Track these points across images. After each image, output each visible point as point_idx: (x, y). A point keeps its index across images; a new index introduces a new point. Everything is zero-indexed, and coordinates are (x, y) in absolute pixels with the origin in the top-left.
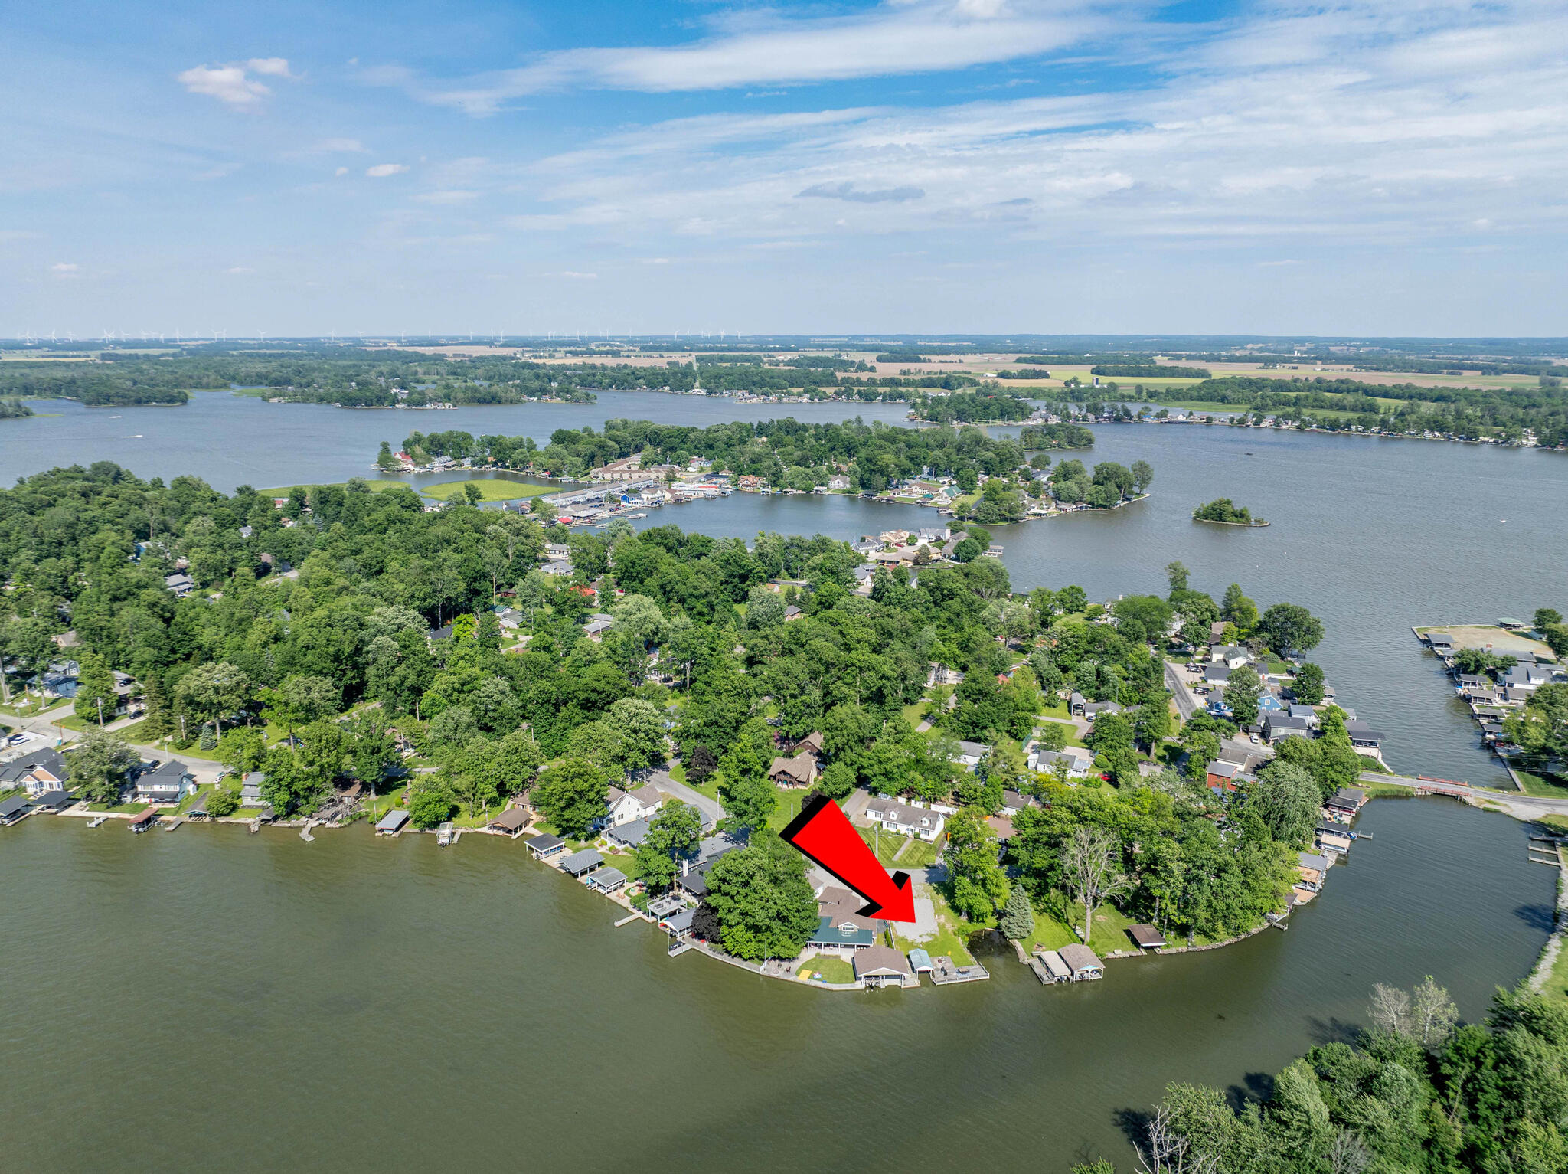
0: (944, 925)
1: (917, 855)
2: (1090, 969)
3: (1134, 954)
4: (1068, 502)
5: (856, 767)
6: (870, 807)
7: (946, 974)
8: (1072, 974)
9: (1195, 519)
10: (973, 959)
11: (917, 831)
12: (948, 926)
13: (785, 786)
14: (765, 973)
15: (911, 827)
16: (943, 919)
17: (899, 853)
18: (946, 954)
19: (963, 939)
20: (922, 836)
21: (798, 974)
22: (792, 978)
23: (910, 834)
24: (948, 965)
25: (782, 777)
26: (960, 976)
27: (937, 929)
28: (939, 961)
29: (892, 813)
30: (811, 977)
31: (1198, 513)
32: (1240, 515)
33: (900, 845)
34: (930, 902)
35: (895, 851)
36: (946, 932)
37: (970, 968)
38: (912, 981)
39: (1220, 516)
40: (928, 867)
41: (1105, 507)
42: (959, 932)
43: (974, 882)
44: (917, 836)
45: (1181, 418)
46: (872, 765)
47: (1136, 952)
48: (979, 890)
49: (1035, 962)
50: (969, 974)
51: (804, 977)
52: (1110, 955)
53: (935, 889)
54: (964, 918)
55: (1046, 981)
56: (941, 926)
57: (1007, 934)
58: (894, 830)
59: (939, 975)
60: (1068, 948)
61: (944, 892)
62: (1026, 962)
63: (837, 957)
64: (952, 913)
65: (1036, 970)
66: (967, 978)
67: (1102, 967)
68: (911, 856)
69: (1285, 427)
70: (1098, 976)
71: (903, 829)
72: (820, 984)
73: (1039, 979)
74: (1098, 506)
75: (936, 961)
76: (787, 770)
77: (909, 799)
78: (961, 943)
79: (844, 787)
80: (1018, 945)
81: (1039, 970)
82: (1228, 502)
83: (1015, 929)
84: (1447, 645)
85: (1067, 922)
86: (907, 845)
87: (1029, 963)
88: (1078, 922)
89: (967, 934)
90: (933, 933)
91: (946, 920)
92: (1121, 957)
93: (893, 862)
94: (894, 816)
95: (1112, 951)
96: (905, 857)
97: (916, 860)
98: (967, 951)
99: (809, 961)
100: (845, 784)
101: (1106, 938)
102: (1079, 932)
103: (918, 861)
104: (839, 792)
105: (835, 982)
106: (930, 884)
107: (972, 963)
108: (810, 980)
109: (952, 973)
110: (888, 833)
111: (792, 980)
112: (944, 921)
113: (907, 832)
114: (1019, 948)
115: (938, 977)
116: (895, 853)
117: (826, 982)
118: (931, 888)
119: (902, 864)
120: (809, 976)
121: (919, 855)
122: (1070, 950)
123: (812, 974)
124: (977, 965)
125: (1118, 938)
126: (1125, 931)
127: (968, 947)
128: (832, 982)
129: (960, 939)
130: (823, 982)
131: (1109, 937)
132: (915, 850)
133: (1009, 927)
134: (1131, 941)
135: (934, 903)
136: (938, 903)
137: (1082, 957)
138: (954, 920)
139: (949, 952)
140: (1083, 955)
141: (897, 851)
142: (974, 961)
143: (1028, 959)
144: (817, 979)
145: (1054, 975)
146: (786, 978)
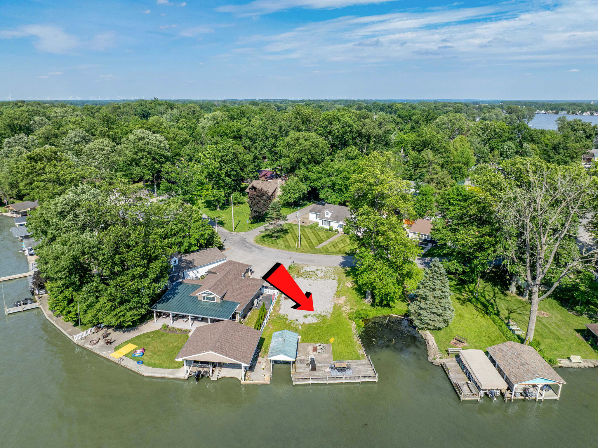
0: (341, 307)
1: (341, 245)
2: (540, 382)
6: (312, 211)
7: (313, 369)
8: (510, 389)
10: (361, 351)
11: (346, 227)
12: (344, 309)
14: (81, 342)
15: (341, 223)
16: (342, 301)
17: (325, 243)
18: (327, 341)
19: (358, 325)
21: (116, 349)
22: (105, 353)
23: (341, 230)
24: (324, 355)
25: (253, 192)
26: (335, 373)
28: (315, 349)
29: (327, 211)
30: (130, 355)
33: (329, 237)
34: (335, 283)
35: (321, 241)
36: (340, 315)
37: (352, 363)
38: (260, 375)
40: (347, 254)
42: (358, 316)
49: (451, 363)
50: (348, 373)
51: (120, 353)
52: (564, 363)
54: (367, 301)
55: (466, 394)
56: (337, 308)
57: (417, 323)
58: (327, 227)
59: (303, 369)
60: (501, 346)
62: (438, 361)
63: (186, 331)
64: (354, 296)
65: (451, 375)
66: (344, 378)
67: (561, 382)
68: (335, 245)
70: (550, 395)
71: (335, 225)
72: (132, 365)
73: (456, 390)
75: (310, 348)
78: (354, 329)
79: (295, 196)
80: (430, 337)
83: (427, 317)
85: (498, 314)
86: (334, 238)
87: (442, 365)
88: (512, 316)
89: (366, 321)
90: (323, 314)
91: (345, 303)
92: (582, 366)
93: (316, 249)
94: (329, 216)
95: (569, 358)
96: (328, 246)
97: (338, 249)
98: (357, 342)
99: (147, 335)
100: (297, 195)
101: (554, 339)
102: (514, 328)
103: (340, 250)
104: (290, 201)
105: (154, 365)
106: (343, 267)
107: (358, 358)
108: (125, 358)
109: (324, 369)
110: (322, 229)
111: (104, 356)
112: (342, 302)
113: (339, 228)
114: (430, 343)
115: (300, 373)
116: (320, 243)
117: (142, 363)
118: (343, 271)
119: (323, 251)
120: (129, 353)
121: (343, 245)
122: (503, 350)
123: (135, 351)
124: (365, 361)
125: (573, 341)
126: (578, 331)
127: (360, 336)
128: (149, 365)
129: (354, 325)
130: (138, 363)
131: (559, 339)
132: (341, 242)
133: (419, 314)
134: (592, 345)
135: (339, 284)
136: (344, 284)
137: (523, 364)
138: (354, 303)
139: (332, 340)
140: (524, 362)
141: (323, 241)
142: (363, 355)
143: (441, 358)
144: (133, 358)
145: (478, 386)
146: (98, 352)
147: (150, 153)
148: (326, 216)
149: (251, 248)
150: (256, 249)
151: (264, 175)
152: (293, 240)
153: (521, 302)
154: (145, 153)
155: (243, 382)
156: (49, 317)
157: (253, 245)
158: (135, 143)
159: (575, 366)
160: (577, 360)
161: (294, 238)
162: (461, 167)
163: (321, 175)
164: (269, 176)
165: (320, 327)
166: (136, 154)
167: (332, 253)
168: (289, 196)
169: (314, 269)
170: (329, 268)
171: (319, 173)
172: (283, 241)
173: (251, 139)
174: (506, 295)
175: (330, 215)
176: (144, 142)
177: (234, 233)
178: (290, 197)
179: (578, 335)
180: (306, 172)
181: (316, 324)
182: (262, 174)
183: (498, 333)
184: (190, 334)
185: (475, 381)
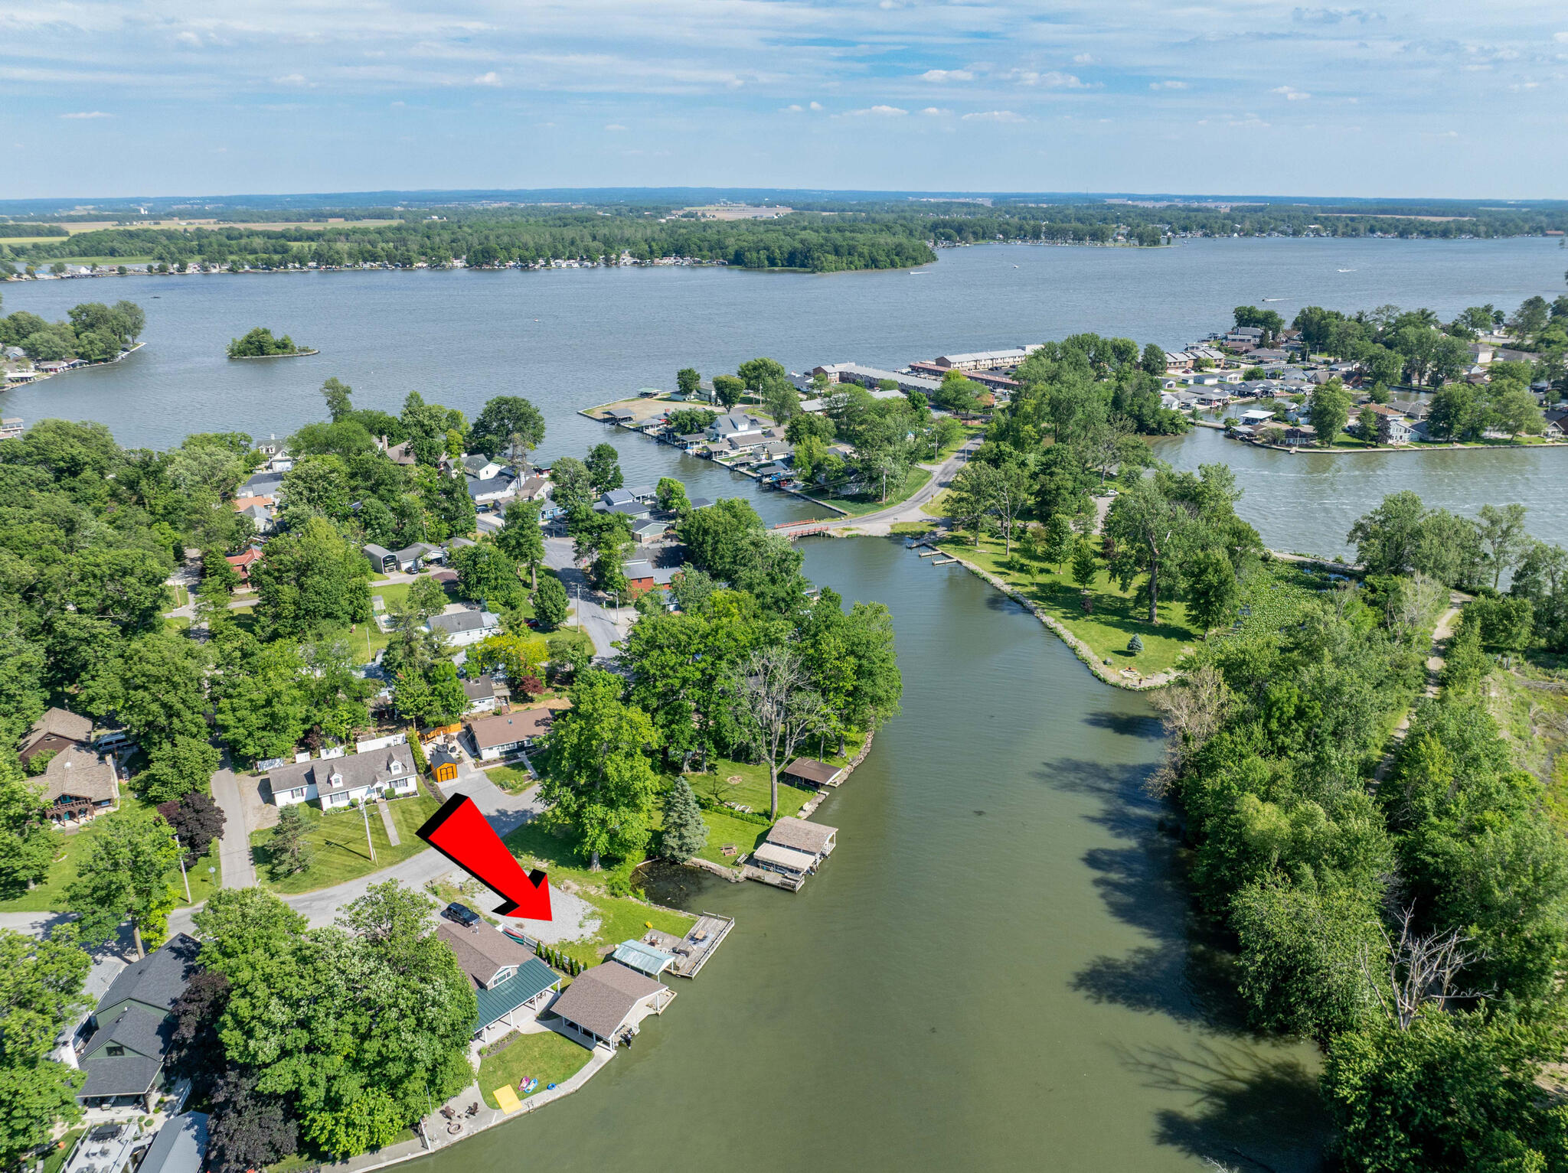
0: (586, 892)
1: (420, 821)
3: (820, 799)
4: (52, 359)
6: (278, 788)
7: (686, 955)
8: (816, 858)
9: (231, 357)
10: (683, 915)
11: (386, 787)
12: (593, 891)
13: (70, 824)
14: (442, 1144)
15: (376, 786)
16: (572, 886)
17: (393, 831)
18: (648, 928)
19: (636, 895)
20: (399, 791)
21: (495, 1106)
22: (495, 1121)
23: (376, 796)
24: (669, 939)
26: (704, 944)
27: (593, 904)
28: (652, 944)
29: (335, 777)
30: (524, 1095)
31: (232, 350)
32: (283, 346)
35: (384, 832)
36: (602, 900)
37: (698, 926)
38: (661, 997)
39: (261, 349)
41: (105, 360)
42: (616, 890)
44: (389, 796)
45: (84, 271)
47: (819, 797)
49: (753, 871)
50: (710, 936)
51: (510, 1104)
52: (804, 813)
54: (597, 868)
55: (797, 884)
56: (585, 896)
58: (345, 803)
60: (776, 830)
62: (742, 876)
63: (514, 1035)
64: (572, 872)
65: (767, 880)
66: (715, 942)
67: (833, 830)
68: (412, 826)
69: (214, 271)
71: (359, 794)
72: (548, 1096)
73: (786, 887)
74: (97, 361)
76: (67, 792)
78: (639, 903)
80: (704, 861)
81: (772, 877)
82: (266, 332)
84: (630, 419)
86: (388, 814)
87: (748, 878)
88: (721, 797)
89: (632, 887)
90: (588, 911)
91: (581, 885)
92: (815, 809)
93: (396, 849)
95: (801, 809)
98: (663, 910)
99: (485, 1074)
102: (738, 807)
105: (566, 1076)
107: (695, 920)
108: (526, 1101)
109: (691, 947)
110: (340, 811)
111: (499, 1122)
112: (578, 887)
113: (370, 795)
114: (712, 866)
115: (687, 964)
116: (386, 835)
117: (554, 1085)
119: (415, 844)
120: (518, 1094)
121: (422, 819)
122: (781, 833)
123: (518, 1088)
124: (702, 920)
125: (786, 791)
127: (656, 902)
128: (564, 1080)
129: (632, 899)
130: (551, 1088)
132: (408, 815)
134: (800, 787)
138: (590, 879)
139: (649, 924)
141: (386, 829)
142: (691, 915)
143: (739, 872)
144: (535, 1092)
145: (797, 872)
146: (484, 1128)
148: (335, 785)
152: (335, 855)
153: (706, 777)
155: (660, 1012)
159: (812, 811)
160: (809, 808)
165: (615, 924)
172: (320, 864)
175: (341, 780)
179: (781, 783)
181: (604, 924)
183: (737, 821)
184: (523, 1032)
185: (791, 871)
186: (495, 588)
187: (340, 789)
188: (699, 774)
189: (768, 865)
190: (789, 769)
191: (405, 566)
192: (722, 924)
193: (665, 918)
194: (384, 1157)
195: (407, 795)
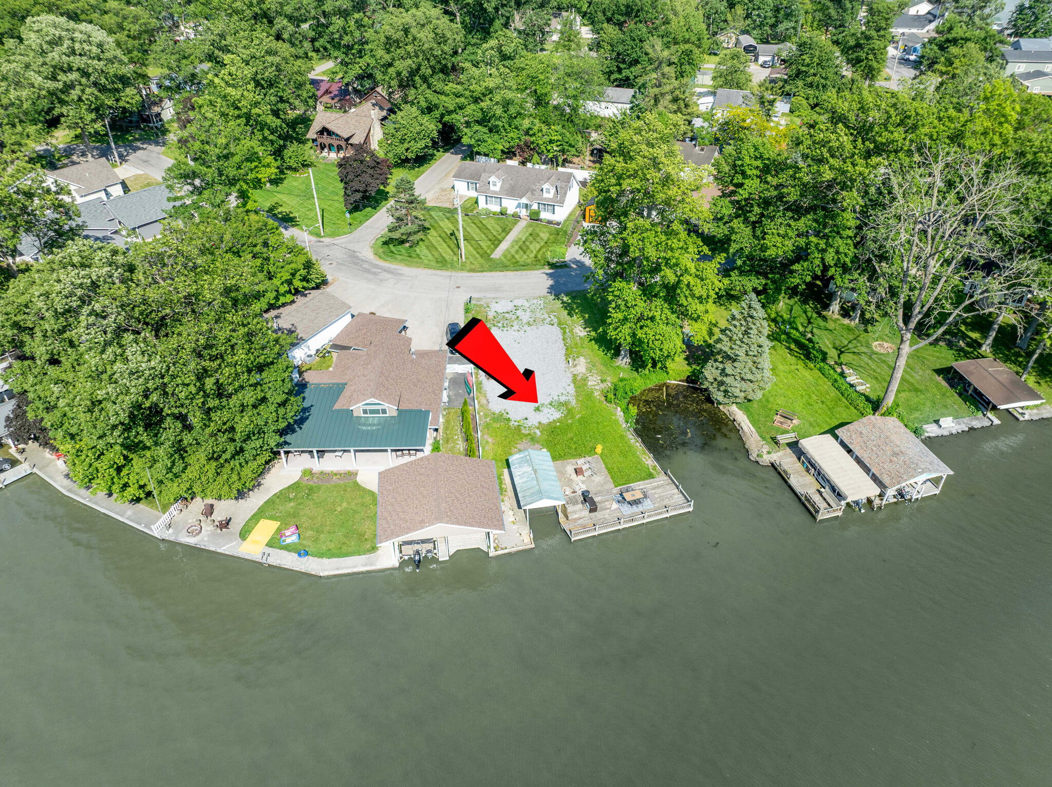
0: (585, 379)
1: (534, 247)
2: (921, 479)
3: (977, 424)
5: (437, 114)
6: (458, 176)
7: (593, 509)
8: (881, 492)
10: (649, 460)
11: (535, 208)
12: (593, 381)
13: (333, 155)
14: (169, 535)
15: (524, 200)
16: (582, 367)
17: (504, 246)
18: (592, 453)
19: (626, 410)
20: (544, 215)
21: (244, 534)
22: (227, 548)
23: (524, 213)
24: (597, 479)
25: (325, 139)
26: (627, 510)
27: (571, 389)
28: (578, 471)
29: (492, 179)
30: (275, 542)
33: (506, 231)
34: (556, 330)
35: (496, 242)
36: (589, 396)
37: (648, 488)
38: (514, 537)
40: (552, 266)
42: (614, 394)
43: (647, 292)
44: (534, 217)
46: (461, 108)
47: (979, 421)
48: (659, 308)
49: (786, 460)
50: (647, 505)
51: (258, 542)
52: (931, 430)
53: (566, 306)
54: (624, 362)
55: (822, 509)
56: (579, 383)
57: (718, 396)
58: (496, 208)
59: (579, 512)
60: (857, 425)
61: (583, 312)
62: (766, 459)
64: (598, 353)
65: (793, 481)
66: (643, 516)
67: (946, 472)
68: (523, 248)
70: (932, 491)
71: (511, 205)
72: (289, 561)
73: (807, 506)
75: (570, 469)
76: (328, 126)
77: (523, 163)
78: (621, 420)
79: (418, 146)
80: (740, 417)
81: (802, 482)
83: (737, 388)
85: (824, 358)
86: (517, 231)
87: (772, 465)
88: (845, 358)
89: (633, 400)
90: (562, 399)
91: (589, 370)
92: (954, 432)
93: (491, 260)
94: (497, 188)
95: (937, 421)
96: (513, 252)
97: (532, 255)
98: (637, 444)
99: (282, 496)
100: (421, 144)
101: (910, 391)
102: (852, 379)
103: (536, 257)
104: (410, 155)
105: (329, 554)
106: (557, 296)
107: (651, 476)
108: (269, 550)
109: (607, 504)
110: (488, 213)
111: (227, 553)
112: (584, 370)
113: (518, 210)
114: (745, 428)
115: (575, 520)
116: (497, 246)
117: (307, 554)
118: (558, 304)
119: (508, 263)
120: (272, 538)
121: (538, 246)
122: (861, 433)
123: (279, 533)
124: (662, 479)
125: (935, 390)
126: (939, 372)
127: (639, 433)
128: (321, 555)
129: (619, 413)
130: (300, 555)
131: (917, 390)
132: (531, 238)
133: (722, 383)
134: (960, 395)
135: (564, 333)
136: (571, 331)
137: (895, 454)
138: (604, 369)
139: (599, 449)
140: (896, 449)
141: (500, 242)
142: (654, 468)
143: (769, 453)
144: (287, 548)
145: (839, 495)
146: (212, 548)
147: (85, 74)
148: (492, 188)
149: (375, 274)
150: (388, 275)
151: (327, 92)
152: (445, 245)
153: (849, 329)
154: (74, 76)
155: (492, 553)
156: (70, 491)
157: (376, 266)
158: (43, 53)
159: (946, 433)
160: (949, 425)
161: (444, 241)
162: (691, 51)
163: (462, 100)
164: (336, 93)
165: (570, 426)
166: (54, 78)
167: (525, 266)
168: (406, 145)
169: (510, 307)
170: (535, 301)
171: (458, 95)
172: (427, 247)
173: (290, 18)
174: (825, 319)
175: (499, 185)
176: (64, 48)
177: (327, 240)
178: (407, 150)
179: (940, 379)
180: (429, 94)
181: (559, 420)
182: (323, 89)
183: (834, 393)
184: (359, 479)
185: (833, 489)
186: (811, 85)
187: (495, 192)
188: (846, 321)
189: (811, 466)
190: (963, 366)
191: (762, 59)
192: (678, 498)
193: (626, 452)
194: (129, 513)
195: (550, 222)
